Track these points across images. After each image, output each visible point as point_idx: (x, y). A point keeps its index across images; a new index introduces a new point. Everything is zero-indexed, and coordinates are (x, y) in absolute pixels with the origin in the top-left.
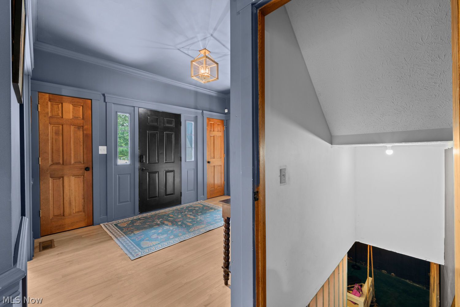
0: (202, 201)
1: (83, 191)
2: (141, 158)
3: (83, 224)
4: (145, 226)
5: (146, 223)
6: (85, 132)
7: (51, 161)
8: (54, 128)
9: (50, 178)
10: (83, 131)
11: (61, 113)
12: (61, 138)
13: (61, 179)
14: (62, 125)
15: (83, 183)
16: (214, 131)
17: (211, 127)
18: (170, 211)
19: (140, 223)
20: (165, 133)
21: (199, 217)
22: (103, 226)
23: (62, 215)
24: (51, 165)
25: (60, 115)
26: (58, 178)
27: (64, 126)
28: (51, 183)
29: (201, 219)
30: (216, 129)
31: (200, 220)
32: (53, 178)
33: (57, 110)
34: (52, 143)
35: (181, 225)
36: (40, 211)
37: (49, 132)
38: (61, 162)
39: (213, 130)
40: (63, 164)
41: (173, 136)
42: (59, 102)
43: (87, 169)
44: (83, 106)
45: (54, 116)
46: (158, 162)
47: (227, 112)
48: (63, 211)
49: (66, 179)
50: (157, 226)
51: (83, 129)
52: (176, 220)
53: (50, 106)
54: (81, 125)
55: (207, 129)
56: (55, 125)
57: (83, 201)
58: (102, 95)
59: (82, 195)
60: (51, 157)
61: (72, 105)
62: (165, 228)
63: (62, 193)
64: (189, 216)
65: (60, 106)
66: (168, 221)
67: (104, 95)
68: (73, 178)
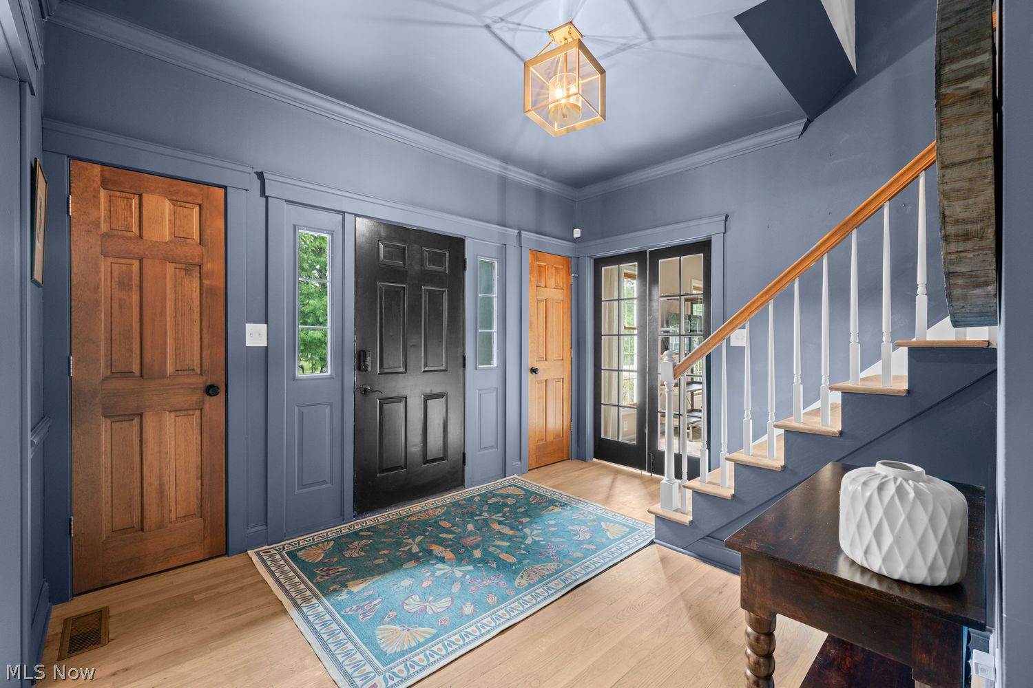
0: (515, 476)
1: (200, 455)
2: (361, 357)
3: (198, 553)
4: (376, 562)
5: (379, 550)
6: (206, 282)
7: (106, 366)
8: (115, 267)
9: (104, 419)
10: (200, 277)
11: (138, 223)
12: (135, 297)
13: (137, 420)
14: (141, 261)
15: (199, 432)
16: (546, 287)
17: (540, 275)
18: (439, 510)
19: (362, 549)
20: (423, 288)
21: (527, 531)
22: (255, 559)
23: (137, 527)
24: (107, 378)
25: (135, 229)
26: (127, 418)
27: (146, 263)
28: (106, 431)
29: (537, 539)
30: (551, 283)
31: (534, 542)
32: (113, 419)
33: (127, 214)
34: (111, 314)
35: (484, 561)
36: (70, 520)
37: (100, 280)
38: (136, 368)
39: (544, 286)
40: (141, 376)
41: (445, 298)
42: (132, 191)
43: (210, 392)
44: (200, 206)
45: (115, 232)
46: (406, 370)
47: (579, 236)
48: (140, 515)
49: (149, 419)
50: (412, 564)
51: (200, 273)
52: (464, 541)
53: (105, 203)
54: (197, 260)
55: (530, 281)
56: (120, 260)
57: (199, 485)
58: (256, 175)
59: (197, 467)
60: (106, 355)
61: (169, 200)
62: (439, 573)
63: (137, 459)
64: (496, 527)
65: (134, 202)
66: (441, 544)
67: (260, 176)
68: (169, 418)
